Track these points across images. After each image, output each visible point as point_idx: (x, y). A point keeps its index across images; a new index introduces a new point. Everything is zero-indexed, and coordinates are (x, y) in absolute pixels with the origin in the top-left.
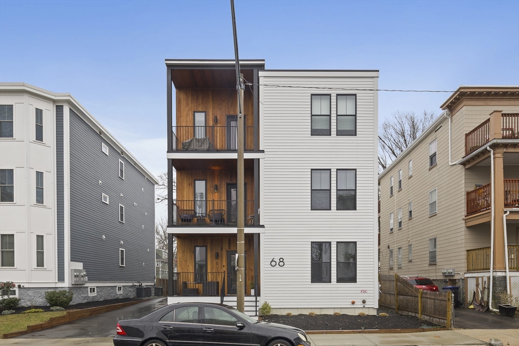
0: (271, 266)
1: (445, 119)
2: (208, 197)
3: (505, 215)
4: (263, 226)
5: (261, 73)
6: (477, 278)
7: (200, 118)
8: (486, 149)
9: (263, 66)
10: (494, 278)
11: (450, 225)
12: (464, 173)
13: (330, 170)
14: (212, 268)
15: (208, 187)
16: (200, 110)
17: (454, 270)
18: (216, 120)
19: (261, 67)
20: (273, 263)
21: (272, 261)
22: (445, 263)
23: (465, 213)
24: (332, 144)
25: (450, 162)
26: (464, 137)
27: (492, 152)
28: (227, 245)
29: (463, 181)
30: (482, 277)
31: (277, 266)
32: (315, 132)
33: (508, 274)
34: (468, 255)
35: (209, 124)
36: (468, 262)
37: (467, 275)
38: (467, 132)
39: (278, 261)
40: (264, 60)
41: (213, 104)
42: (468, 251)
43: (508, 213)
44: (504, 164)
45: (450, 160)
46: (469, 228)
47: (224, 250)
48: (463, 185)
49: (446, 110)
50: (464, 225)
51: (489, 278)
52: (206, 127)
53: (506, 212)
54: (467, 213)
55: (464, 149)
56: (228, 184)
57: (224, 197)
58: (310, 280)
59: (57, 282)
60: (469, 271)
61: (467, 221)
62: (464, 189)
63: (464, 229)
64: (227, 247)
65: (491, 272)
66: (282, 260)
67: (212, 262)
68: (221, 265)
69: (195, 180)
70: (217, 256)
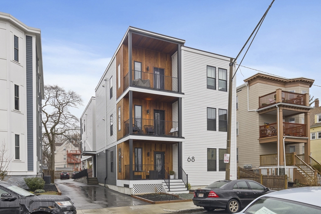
0: (187, 161)
1: (245, 86)
2: (143, 117)
3: (284, 139)
4: (184, 138)
5: (182, 48)
6: (268, 169)
7: (138, 66)
8: (275, 107)
9: (183, 43)
10: (280, 169)
11: (248, 142)
12: (258, 116)
13: (216, 109)
14: (145, 162)
15: (143, 111)
16: (138, 61)
17: (252, 165)
18: (147, 69)
19: (182, 44)
20: (189, 160)
21: (188, 158)
22: (244, 161)
23: (259, 136)
24: (217, 95)
25: (248, 109)
26: (258, 98)
27: (278, 108)
28: (154, 148)
29: (258, 120)
30: (272, 169)
31: (191, 161)
32: (209, 87)
33: (286, 167)
34: (261, 158)
35: (143, 71)
36: (260, 161)
37: (260, 168)
38: (260, 96)
39: (191, 158)
40: (185, 41)
41: (146, 58)
42: (260, 155)
43: (285, 138)
44: (283, 115)
45: (248, 108)
46: (262, 144)
47: (152, 151)
48: (258, 122)
49: (247, 83)
50: (258, 142)
51: (277, 169)
52: (141, 72)
53: (284, 138)
54: (260, 137)
55: (258, 104)
56: (154, 110)
57: (152, 118)
58: (207, 170)
59: (27, 171)
60: (261, 165)
61: (260, 140)
62: (258, 124)
63: (259, 144)
64: (154, 149)
65: (278, 166)
66: (193, 158)
67: (145, 158)
68: (151, 160)
69: (135, 105)
70: (148, 154)
